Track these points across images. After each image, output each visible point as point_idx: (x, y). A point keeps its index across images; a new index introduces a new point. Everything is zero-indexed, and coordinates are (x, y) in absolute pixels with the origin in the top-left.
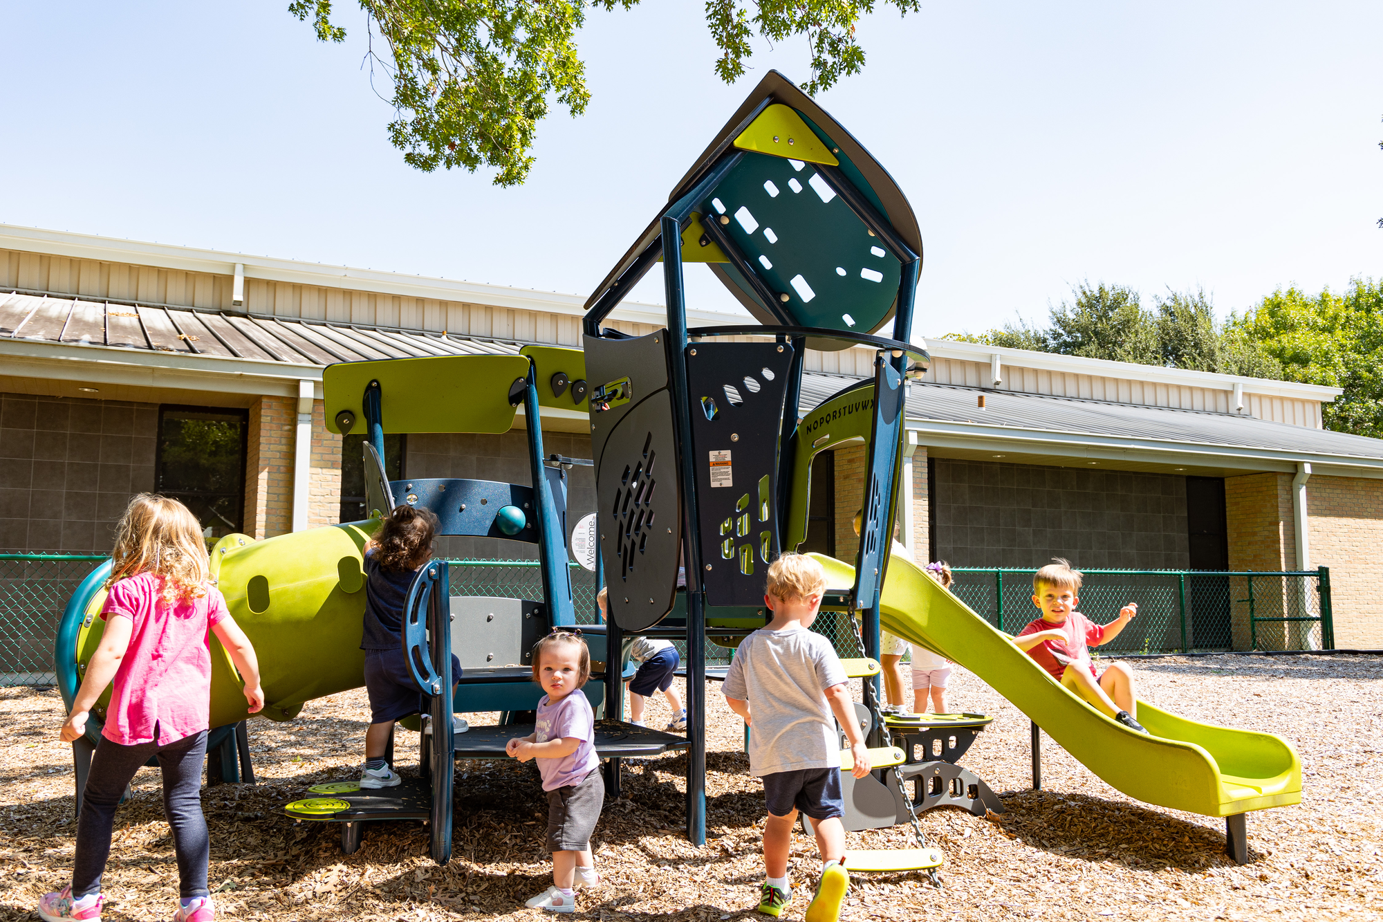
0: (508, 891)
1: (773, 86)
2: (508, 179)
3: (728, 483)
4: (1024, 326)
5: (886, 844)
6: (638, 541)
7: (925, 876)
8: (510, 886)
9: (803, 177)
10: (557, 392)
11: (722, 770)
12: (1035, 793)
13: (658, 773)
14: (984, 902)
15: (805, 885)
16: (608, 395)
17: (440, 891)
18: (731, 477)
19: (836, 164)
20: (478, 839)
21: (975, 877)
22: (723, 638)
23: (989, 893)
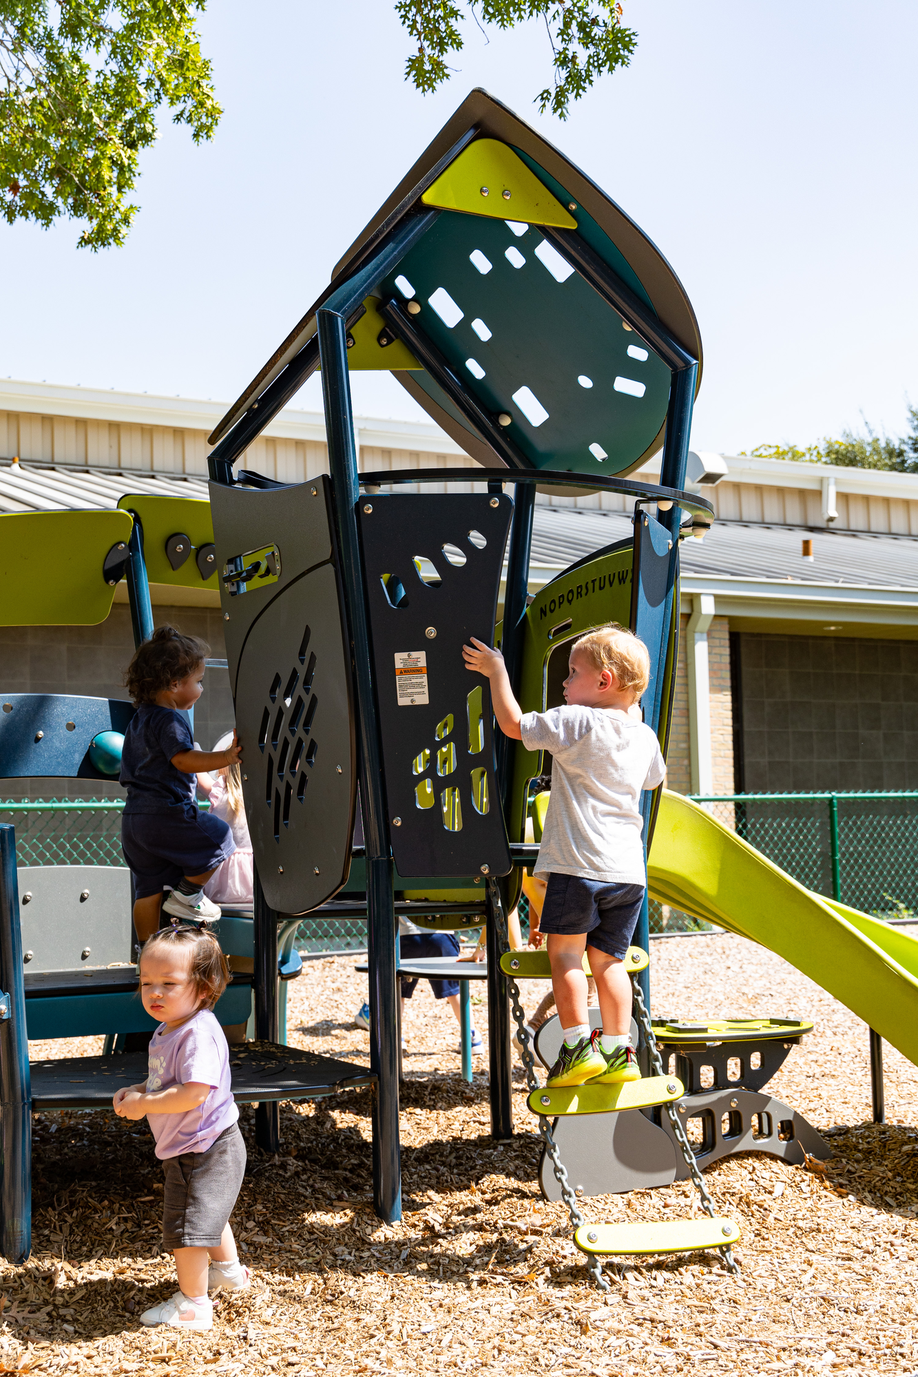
0: (115, 1301)
1: (479, 112)
2: (99, 238)
3: (423, 699)
4: (870, 432)
5: (662, 1210)
6: (295, 783)
7: (715, 1258)
8: (118, 1293)
9: (526, 245)
10: (175, 562)
11: (429, 1107)
12: (876, 1128)
13: (335, 1114)
14: (798, 1294)
15: (543, 1277)
16: (247, 571)
17: (16, 1303)
18: (426, 690)
19: (573, 226)
20: (71, 1225)
21: (786, 1255)
22: (426, 917)
23: (806, 1279)
